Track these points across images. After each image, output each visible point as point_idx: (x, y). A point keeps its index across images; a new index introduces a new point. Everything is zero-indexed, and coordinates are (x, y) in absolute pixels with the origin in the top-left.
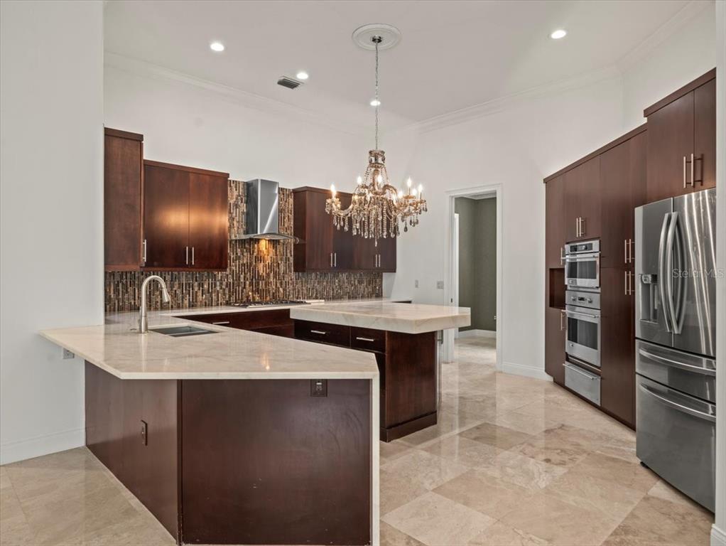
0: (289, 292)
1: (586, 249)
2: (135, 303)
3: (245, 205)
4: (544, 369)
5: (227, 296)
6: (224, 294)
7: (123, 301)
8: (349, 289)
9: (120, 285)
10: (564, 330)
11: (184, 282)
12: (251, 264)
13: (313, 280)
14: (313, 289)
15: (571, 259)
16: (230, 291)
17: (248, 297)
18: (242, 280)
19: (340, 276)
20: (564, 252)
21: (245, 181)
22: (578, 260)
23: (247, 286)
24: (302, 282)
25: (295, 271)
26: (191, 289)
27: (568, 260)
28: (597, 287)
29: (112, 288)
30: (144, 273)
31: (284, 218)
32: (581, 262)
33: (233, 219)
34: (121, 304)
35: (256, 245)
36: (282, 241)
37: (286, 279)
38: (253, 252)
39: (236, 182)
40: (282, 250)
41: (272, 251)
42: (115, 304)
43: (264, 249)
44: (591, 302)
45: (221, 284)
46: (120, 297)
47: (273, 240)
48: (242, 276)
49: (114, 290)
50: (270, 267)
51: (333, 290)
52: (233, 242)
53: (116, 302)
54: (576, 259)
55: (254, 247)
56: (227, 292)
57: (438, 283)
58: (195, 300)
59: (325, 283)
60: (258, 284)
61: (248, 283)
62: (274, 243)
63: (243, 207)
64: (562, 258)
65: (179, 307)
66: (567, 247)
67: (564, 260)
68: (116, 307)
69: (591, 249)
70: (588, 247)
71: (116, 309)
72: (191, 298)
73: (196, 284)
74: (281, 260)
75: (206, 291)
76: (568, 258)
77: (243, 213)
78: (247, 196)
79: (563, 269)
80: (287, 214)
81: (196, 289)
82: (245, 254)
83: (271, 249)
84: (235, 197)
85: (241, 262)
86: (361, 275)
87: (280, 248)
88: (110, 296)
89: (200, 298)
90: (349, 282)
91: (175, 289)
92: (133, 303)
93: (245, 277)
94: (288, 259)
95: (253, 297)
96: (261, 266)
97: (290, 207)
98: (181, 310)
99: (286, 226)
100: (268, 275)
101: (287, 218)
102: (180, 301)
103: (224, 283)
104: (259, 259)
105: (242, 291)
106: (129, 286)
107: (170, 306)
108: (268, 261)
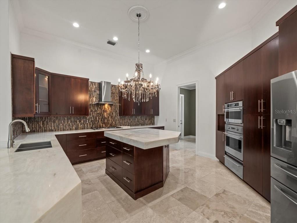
0: (117, 123)
1: (235, 105)
2: (51, 128)
3: (98, 91)
4: (215, 155)
5: (91, 125)
6: (90, 124)
7: (46, 128)
8: (142, 122)
9: (45, 121)
10: (224, 141)
11: (73, 120)
12: (101, 113)
13: (127, 119)
14: (127, 122)
15: (227, 110)
16: (92, 123)
17: (100, 125)
18: (98, 119)
19: (138, 117)
20: (224, 107)
21: (99, 82)
22: (230, 111)
23: (100, 121)
24: (122, 119)
25: (119, 115)
26: (76, 123)
27: (226, 111)
28: (241, 124)
29: (41, 123)
30: (55, 117)
31: (115, 96)
32: (231, 112)
33: (94, 96)
34: (45, 129)
35: (103, 106)
36: (114, 105)
37: (116, 119)
38: (102, 109)
39: (95, 82)
40: (114, 108)
41: (110, 108)
42: (43, 129)
43: (107, 107)
44: (238, 130)
45: (89, 121)
46: (45, 126)
47: (111, 104)
48: (98, 118)
49: (42, 124)
50: (109, 114)
51: (135, 122)
52: (94, 105)
53: (43, 128)
54: (229, 110)
55: (102, 107)
56: (91, 123)
57: (174, 120)
58: (77, 127)
59: (132, 120)
60: (104, 121)
61: (100, 120)
62: (111, 105)
63: (98, 92)
64: (223, 110)
65: (71, 130)
66: (226, 105)
67: (224, 111)
68: (43, 130)
69: (238, 106)
70: (237, 105)
71: (43, 131)
72: (76, 126)
73: (78, 121)
74: (114, 111)
75: (82, 124)
76: (226, 110)
77: (98, 94)
78: (99, 88)
79: (224, 115)
80: (116, 95)
81: (78, 123)
82: (99, 109)
83: (109, 108)
84: (94, 88)
85: (97, 112)
86: (146, 117)
87: (113, 107)
88: (41, 126)
89: (80, 126)
90: (142, 119)
91: (69, 123)
92: (51, 129)
93: (99, 118)
94: (116, 111)
95: (102, 126)
96: (105, 114)
97: (117, 92)
98: (72, 131)
99: (116, 99)
100: (108, 117)
101: (116, 96)
102: (71, 127)
103: (90, 120)
104: (105, 111)
105: (98, 123)
106: (49, 122)
107: (67, 129)
108: (108, 112)
